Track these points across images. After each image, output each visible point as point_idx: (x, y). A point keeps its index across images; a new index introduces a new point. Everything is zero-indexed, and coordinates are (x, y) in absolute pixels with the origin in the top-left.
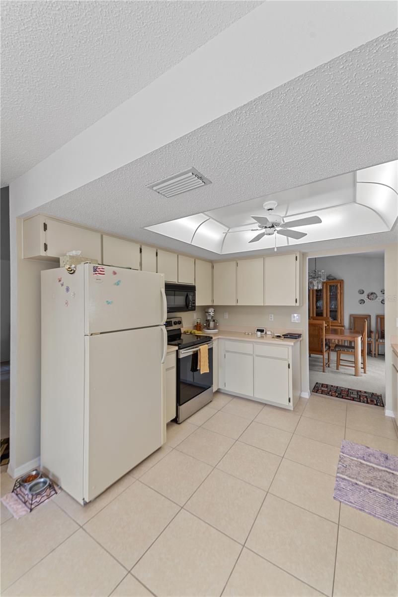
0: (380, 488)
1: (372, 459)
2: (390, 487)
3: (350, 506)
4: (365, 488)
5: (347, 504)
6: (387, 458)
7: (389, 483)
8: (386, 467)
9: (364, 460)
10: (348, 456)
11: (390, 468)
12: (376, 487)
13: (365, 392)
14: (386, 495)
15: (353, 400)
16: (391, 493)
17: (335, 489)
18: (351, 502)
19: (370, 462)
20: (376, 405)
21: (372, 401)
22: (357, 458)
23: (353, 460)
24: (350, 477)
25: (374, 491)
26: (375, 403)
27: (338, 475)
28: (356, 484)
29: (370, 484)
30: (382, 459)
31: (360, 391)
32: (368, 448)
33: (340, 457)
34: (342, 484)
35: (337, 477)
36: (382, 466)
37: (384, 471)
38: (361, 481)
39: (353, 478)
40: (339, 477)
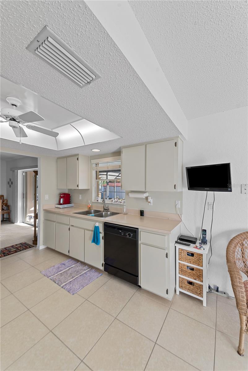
0: (77, 275)
1: (62, 269)
2: (78, 272)
3: (80, 290)
4: (74, 280)
5: (79, 291)
6: (64, 264)
7: (76, 271)
8: (68, 267)
9: (60, 272)
10: (53, 276)
11: (69, 267)
12: (76, 276)
13: (16, 245)
14: (80, 275)
15: (17, 252)
16: (81, 273)
17: (69, 292)
18: (79, 289)
19: (62, 270)
20: (30, 247)
21: (26, 247)
22: (57, 273)
23: (57, 275)
24: (65, 282)
25: (77, 278)
26: (29, 247)
27: (61, 286)
28: (71, 282)
29: (73, 277)
30: (63, 266)
31: (13, 246)
32: (54, 266)
33: (51, 280)
34: (67, 287)
35: (62, 287)
36: (67, 268)
37: (70, 269)
38: (70, 279)
39: (67, 281)
40: (63, 286)
